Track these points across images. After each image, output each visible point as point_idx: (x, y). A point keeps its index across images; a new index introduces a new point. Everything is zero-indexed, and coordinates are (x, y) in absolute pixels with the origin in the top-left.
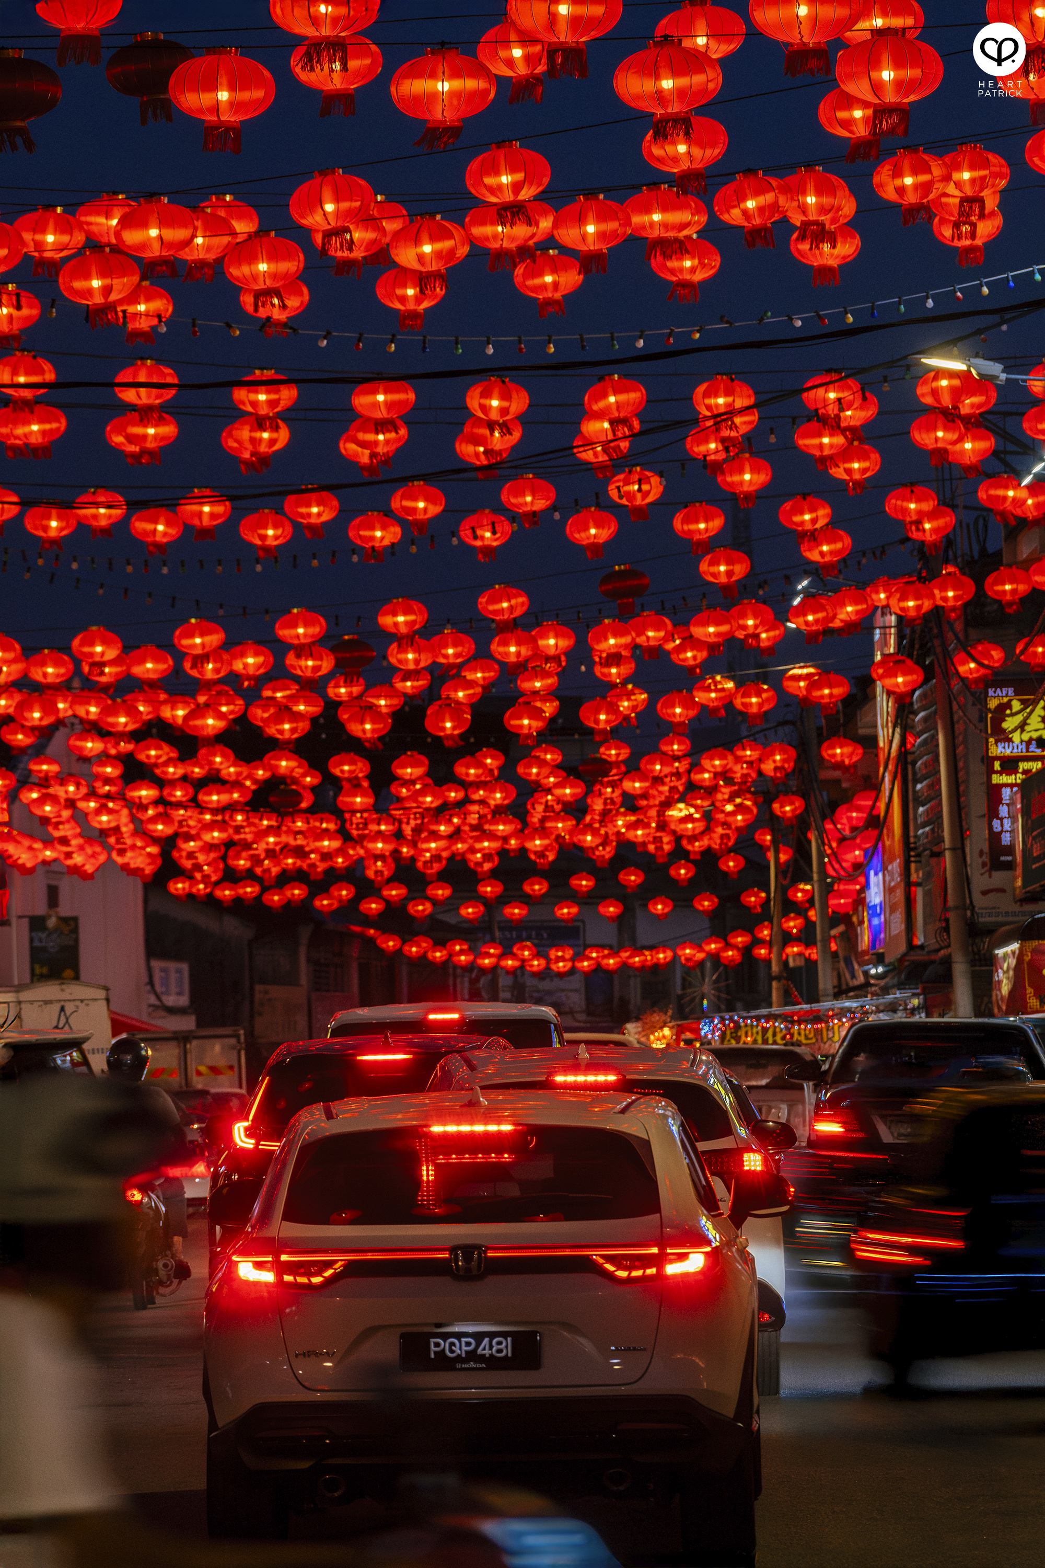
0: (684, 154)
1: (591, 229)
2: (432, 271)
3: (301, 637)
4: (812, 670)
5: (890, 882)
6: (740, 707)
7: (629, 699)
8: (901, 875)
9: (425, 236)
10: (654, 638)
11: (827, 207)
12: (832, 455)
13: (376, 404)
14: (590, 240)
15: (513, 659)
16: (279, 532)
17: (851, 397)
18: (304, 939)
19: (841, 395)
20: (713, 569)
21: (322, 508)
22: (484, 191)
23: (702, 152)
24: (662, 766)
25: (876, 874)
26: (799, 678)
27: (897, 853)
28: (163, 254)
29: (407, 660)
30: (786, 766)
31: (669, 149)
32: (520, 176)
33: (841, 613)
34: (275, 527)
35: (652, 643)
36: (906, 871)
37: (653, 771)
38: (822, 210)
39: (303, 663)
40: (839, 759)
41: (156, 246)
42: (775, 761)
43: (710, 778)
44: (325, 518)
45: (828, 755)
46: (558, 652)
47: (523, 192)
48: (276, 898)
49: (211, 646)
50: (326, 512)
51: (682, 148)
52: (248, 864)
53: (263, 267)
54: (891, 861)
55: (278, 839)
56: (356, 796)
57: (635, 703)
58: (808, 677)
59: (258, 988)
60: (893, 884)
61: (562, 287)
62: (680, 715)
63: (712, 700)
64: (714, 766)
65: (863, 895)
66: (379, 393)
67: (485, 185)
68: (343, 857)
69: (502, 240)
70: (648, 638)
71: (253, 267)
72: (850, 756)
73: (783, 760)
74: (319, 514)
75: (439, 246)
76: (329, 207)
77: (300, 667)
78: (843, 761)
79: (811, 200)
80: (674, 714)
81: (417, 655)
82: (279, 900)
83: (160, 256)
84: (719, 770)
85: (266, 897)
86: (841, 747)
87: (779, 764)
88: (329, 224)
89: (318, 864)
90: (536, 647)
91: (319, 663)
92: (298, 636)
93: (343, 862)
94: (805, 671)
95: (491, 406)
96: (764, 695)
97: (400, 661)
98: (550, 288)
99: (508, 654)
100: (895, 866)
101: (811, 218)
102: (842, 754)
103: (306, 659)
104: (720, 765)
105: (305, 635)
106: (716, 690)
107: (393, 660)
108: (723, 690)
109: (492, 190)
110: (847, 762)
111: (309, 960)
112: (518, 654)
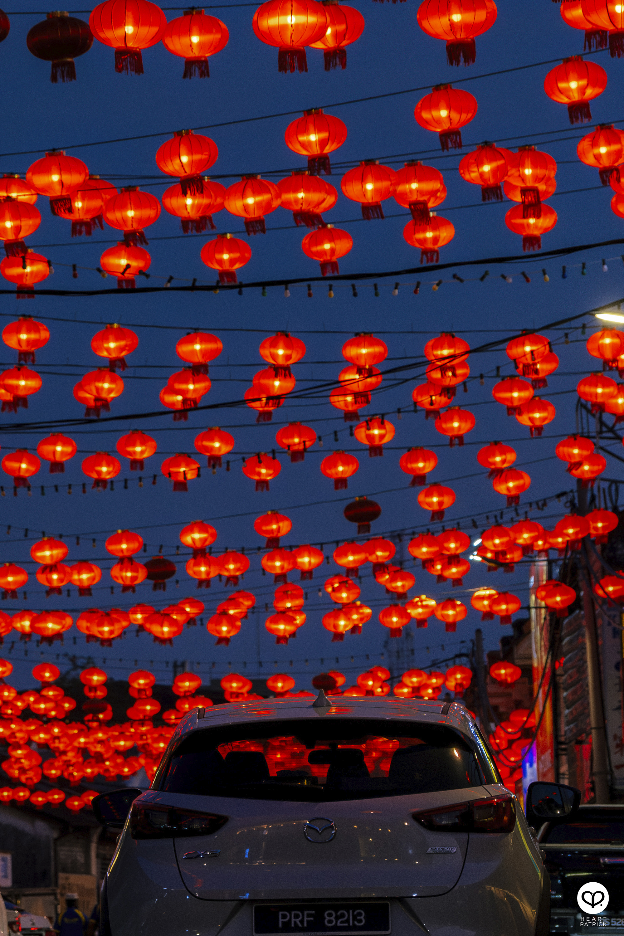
0: (446, 118)
1: (369, 186)
2: (254, 218)
3: (125, 552)
4: (493, 592)
5: (543, 769)
6: (440, 617)
7: (358, 613)
8: (552, 762)
9: (249, 191)
10: (382, 557)
11: (541, 176)
12: (520, 405)
13: (194, 351)
14: (369, 195)
15: (278, 571)
16: (111, 469)
17: (543, 348)
18: (95, 839)
19: (534, 348)
20: (428, 500)
21: (144, 448)
22: (299, 147)
23: (459, 116)
24: (373, 681)
25: (531, 766)
26: (482, 598)
27: (549, 745)
28: (64, 194)
29: (200, 572)
30: (465, 683)
31: (435, 113)
32: (325, 135)
33: (520, 538)
34: (108, 465)
35: (380, 560)
36: (556, 757)
37: (367, 685)
38: (537, 179)
39: (124, 574)
40: (503, 677)
41: (58, 188)
42: (456, 679)
43: (408, 693)
44: (145, 455)
45: (495, 674)
46: (311, 568)
47: (327, 148)
48: (76, 803)
49: (57, 558)
50: (148, 450)
51: (444, 113)
52: (59, 773)
53: (131, 213)
54: (543, 752)
55: (87, 740)
56: (146, 705)
57: (362, 616)
58: (490, 597)
59: (61, 875)
60: (545, 770)
61: (337, 252)
62: (397, 622)
63: (420, 614)
64: (412, 682)
65: (520, 785)
66: (196, 343)
67: (300, 142)
68: (129, 767)
69: (302, 204)
70: (377, 557)
71: (124, 213)
72: (511, 675)
73: (462, 679)
74: (142, 452)
75: (259, 198)
76: (185, 159)
77: (122, 578)
78: (506, 680)
79: (528, 172)
80: (392, 622)
81: (208, 568)
82: (78, 805)
83: (61, 195)
84: (416, 685)
85: (68, 803)
86: (505, 669)
87: (459, 681)
88: (186, 172)
89: (111, 769)
90: (295, 563)
91: (135, 574)
92: (122, 551)
93: (128, 772)
94: (488, 592)
95: (278, 355)
96: (458, 609)
97: (195, 573)
98: (329, 254)
99: (274, 567)
100: (547, 756)
101: (528, 185)
102: (506, 674)
103: (126, 571)
104: (417, 682)
105: (128, 550)
106: (423, 607)
107: (190, 572)
108: (426, 606)
109: (304, 145)
110: (509, 679)
111: (98, 856)
112: (282, 567)
